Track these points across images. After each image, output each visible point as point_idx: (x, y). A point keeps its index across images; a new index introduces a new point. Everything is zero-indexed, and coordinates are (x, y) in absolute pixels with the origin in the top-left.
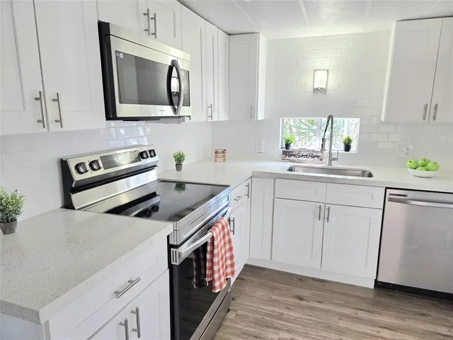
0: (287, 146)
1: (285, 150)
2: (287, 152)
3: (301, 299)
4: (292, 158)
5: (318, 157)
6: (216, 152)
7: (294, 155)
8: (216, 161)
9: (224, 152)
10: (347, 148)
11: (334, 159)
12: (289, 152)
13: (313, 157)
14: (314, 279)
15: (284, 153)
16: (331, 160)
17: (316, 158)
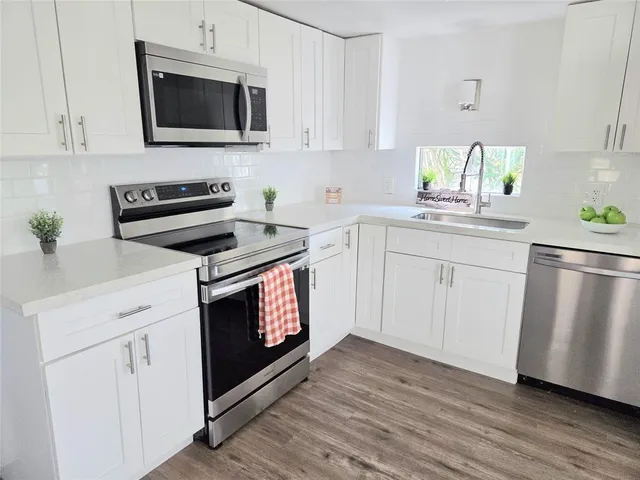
0: (425, 185)
1: (422, 190)
2: (425, 194)
3: (403, 381)
4: (430, 202)
5: (464, 201)
6: (328, 191)
7: (433, 198)
8: (327, 202)
9: (338, 191)
10: (508, 189)
11: (484, 205)
12: (427, 194)
13: (458, 201)
14: (434, 363)
15: (421, 195)
16: (481, 205)
17: (461, 203)
